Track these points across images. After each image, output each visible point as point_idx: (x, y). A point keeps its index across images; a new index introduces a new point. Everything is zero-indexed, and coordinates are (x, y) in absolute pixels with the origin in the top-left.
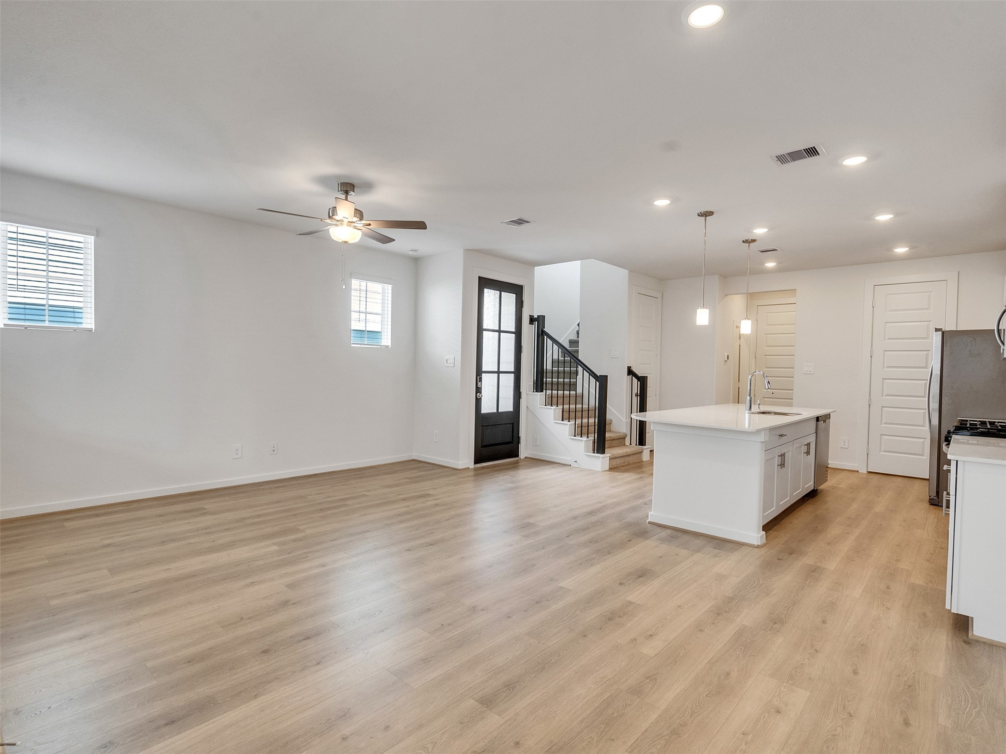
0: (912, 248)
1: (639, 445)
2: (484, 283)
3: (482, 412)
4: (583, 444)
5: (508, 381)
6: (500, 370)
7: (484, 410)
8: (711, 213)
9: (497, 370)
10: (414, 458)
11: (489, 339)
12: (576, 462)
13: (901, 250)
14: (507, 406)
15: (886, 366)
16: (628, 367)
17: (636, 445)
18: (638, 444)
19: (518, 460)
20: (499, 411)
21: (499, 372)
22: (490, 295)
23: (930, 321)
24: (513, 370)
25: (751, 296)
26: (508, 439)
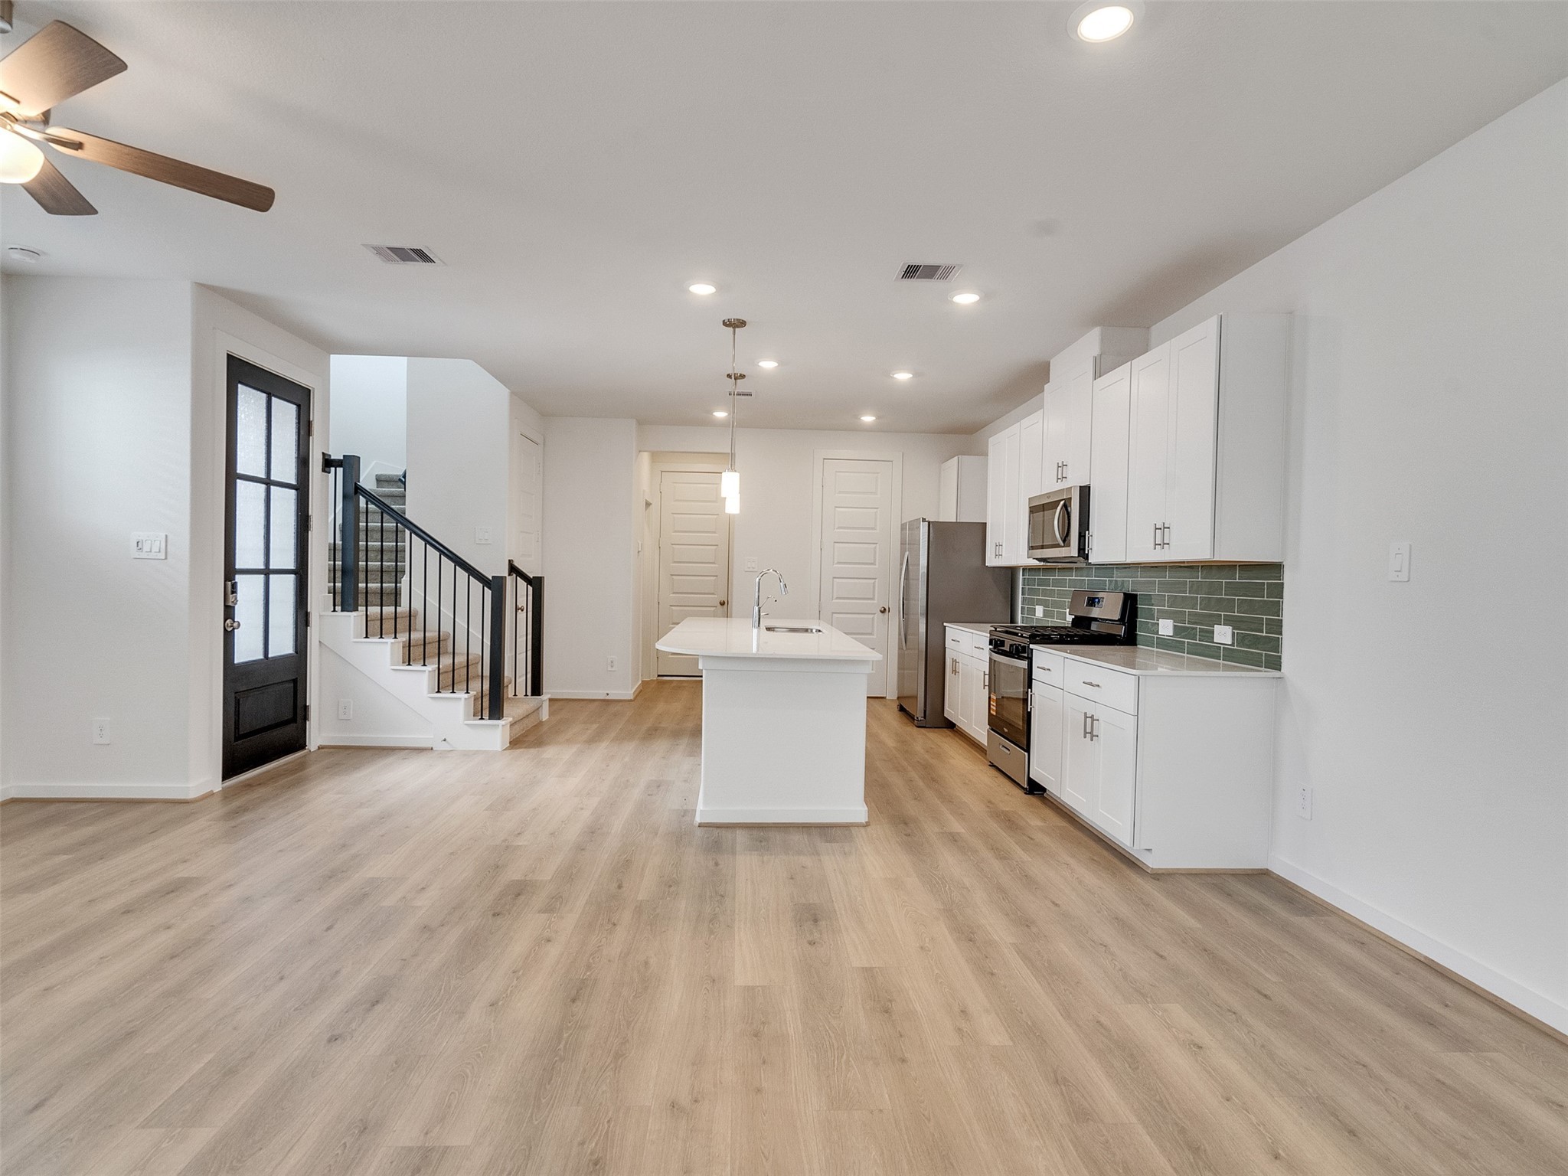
0: (878, 417)
1: (532, 695)
2: (240, 372)
3: (236, 662)
4: (461, 706)
5: (284, 588)
6: (271, 567)
7: (239, 658)
8: (742, 324)
9: (262, 567)
10: (15, 794)
11: (249, 496)
12: (445, 740)
13: (868, 419)
14: (283, 644)
15: (835, 562)
16: (509, 561)
17: (526, 695)
18: (529, 693)
19: (304, 756)
20: (270, 656)
21: (267, 572)
22: (250, 401)
23: (877, 508)
24: (292, 566)
25: (655, 456)
26: (288, 715)
